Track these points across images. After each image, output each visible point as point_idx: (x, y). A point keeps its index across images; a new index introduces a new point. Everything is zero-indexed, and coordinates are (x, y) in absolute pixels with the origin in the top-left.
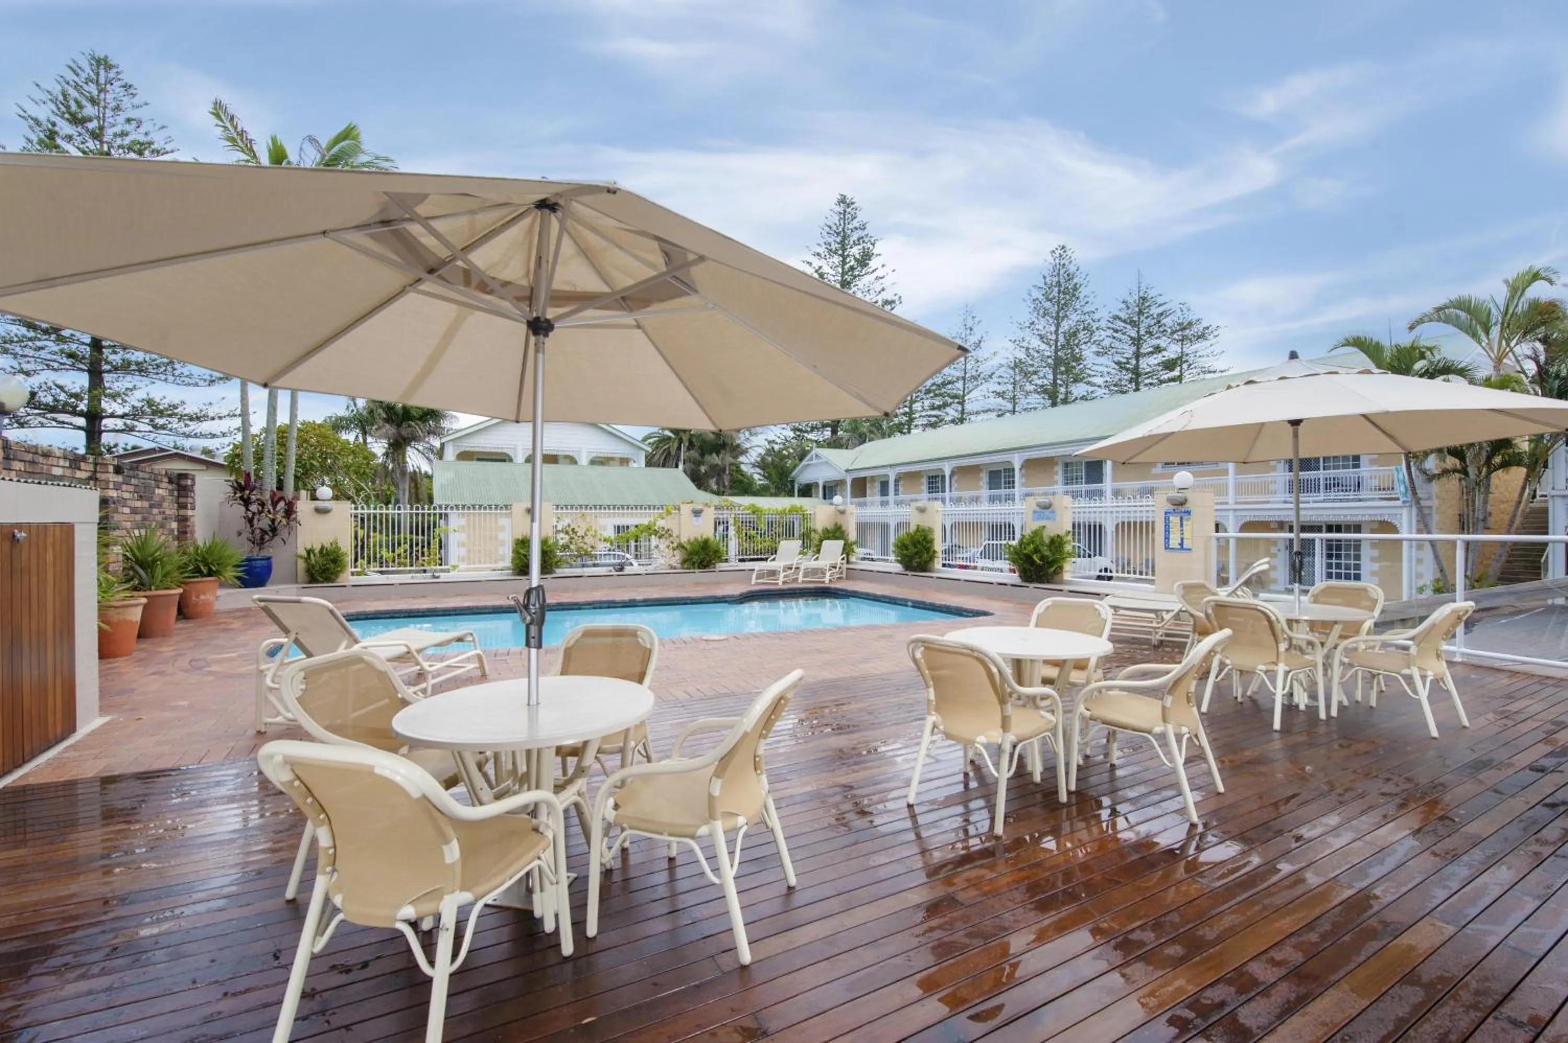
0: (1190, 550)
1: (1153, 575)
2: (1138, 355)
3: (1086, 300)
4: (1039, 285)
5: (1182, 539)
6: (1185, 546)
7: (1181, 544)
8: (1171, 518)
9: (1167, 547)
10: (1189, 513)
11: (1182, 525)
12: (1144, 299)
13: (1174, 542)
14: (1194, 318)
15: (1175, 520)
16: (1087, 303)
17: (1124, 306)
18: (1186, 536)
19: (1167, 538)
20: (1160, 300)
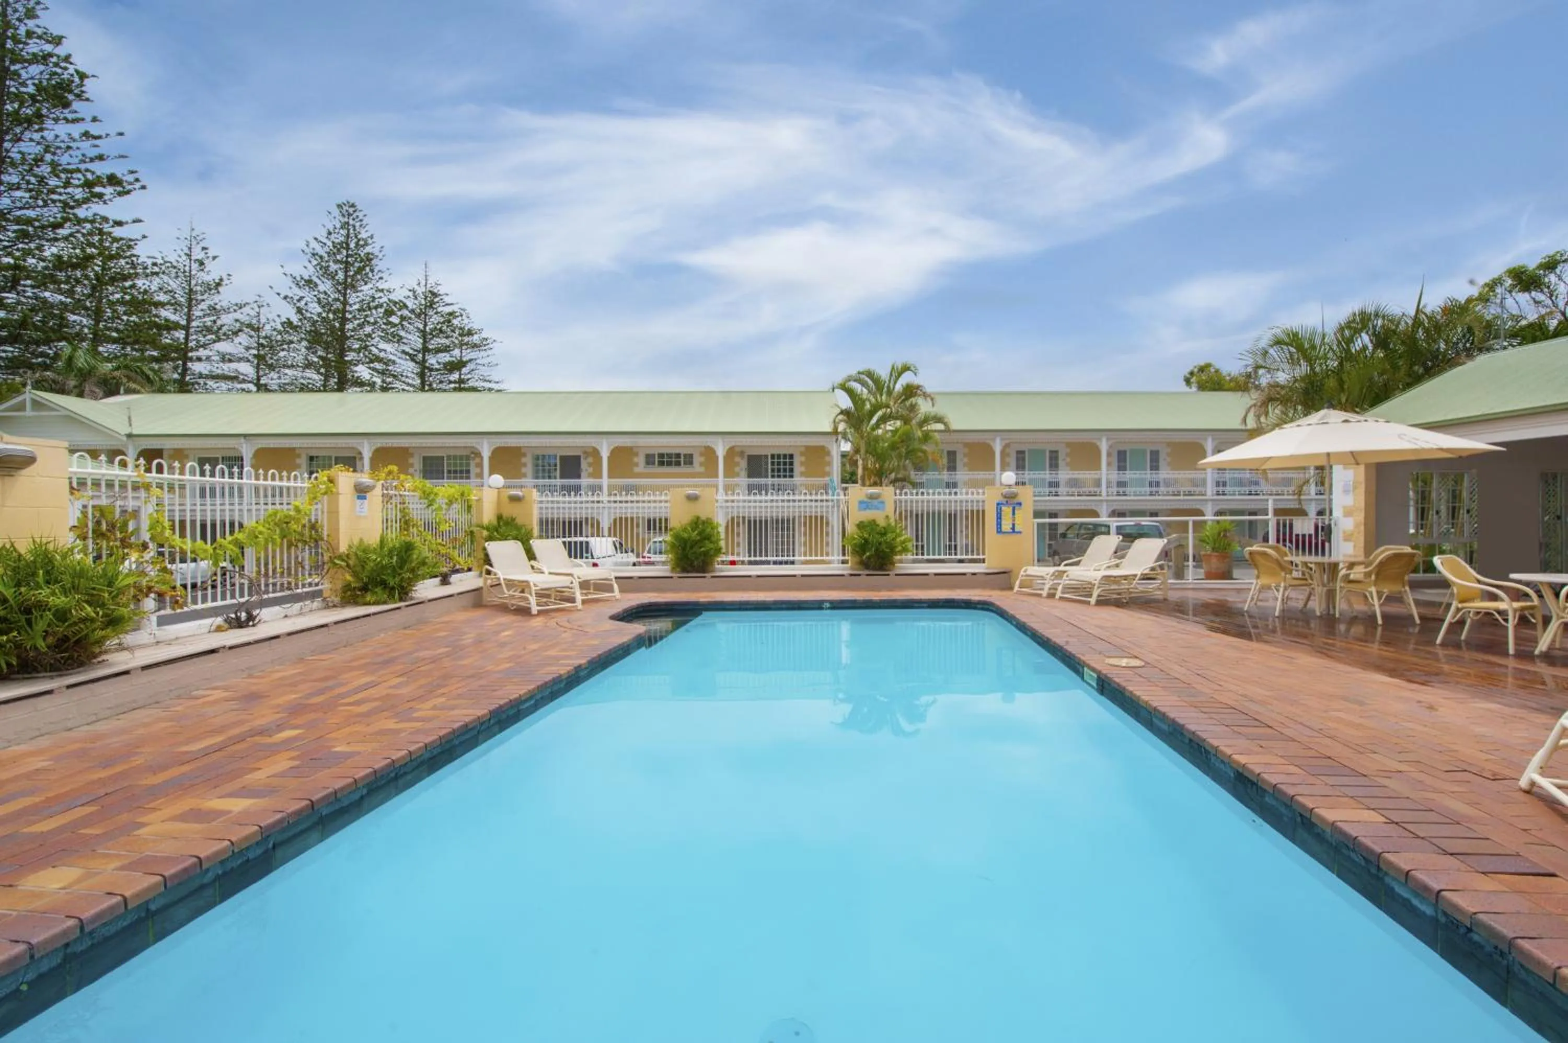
0: (1020, 532)
1: (984, 554)
2: (425, 350)
3: (380, 275)
4: (320, 238)
5: (1014, 525)
6: (1016, 530)
7: (1013, 528)
8: (1003, 508)
9: (999, 531)
10: (1020, 504)
11: (1014, 513)
12: (435, 295)
13: (1006, 526)
14: (476, 326)
15: (1007, 510)
16: (381, 278)
17: (411, 294)
18: (1016, 522)
19: (999, 524)
20: (447, 300)
